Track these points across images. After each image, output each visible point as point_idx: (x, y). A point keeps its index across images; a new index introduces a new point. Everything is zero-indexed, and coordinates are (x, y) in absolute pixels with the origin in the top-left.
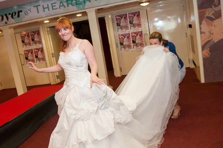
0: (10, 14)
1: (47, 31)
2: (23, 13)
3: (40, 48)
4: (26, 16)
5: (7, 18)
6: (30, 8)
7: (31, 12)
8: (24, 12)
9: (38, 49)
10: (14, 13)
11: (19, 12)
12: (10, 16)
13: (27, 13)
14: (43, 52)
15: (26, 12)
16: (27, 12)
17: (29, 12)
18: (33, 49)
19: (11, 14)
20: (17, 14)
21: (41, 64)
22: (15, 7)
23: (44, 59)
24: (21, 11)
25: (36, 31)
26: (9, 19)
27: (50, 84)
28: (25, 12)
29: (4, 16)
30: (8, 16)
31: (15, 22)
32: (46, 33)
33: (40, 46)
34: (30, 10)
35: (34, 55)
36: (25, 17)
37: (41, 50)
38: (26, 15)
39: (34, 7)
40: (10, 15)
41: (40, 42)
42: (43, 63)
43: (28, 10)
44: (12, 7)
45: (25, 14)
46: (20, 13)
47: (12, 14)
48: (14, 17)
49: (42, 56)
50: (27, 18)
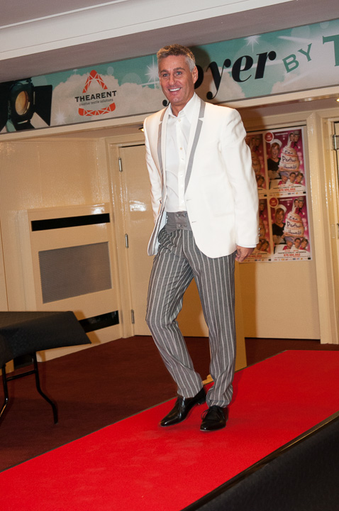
0: (227, 63)
1: (333, 137)
2: (278, 61)
3: (295, 199)
4: (287, 75)
5: (217, 79)
6: (310, 46)
7: (309, 59)
8: (284, 60)
9: (289, 203)
10: (244, 61)
11: (263, 58)
12: (226, 73)
13: (294, 64)
14: (306, 217)
15: (292, 59)
16: (294, 61)
17: (301, 58)
18: (268, 199)
19: (233, 63)
20: (255, 66)
21: (290, 259)
22: (253, 40)
23: (303, 242)
24: (273, 56)
25: (290, 133)
26: (222, 84)
27: (319, 341)
28: (288, 61)
29: (204, 69)
30: (220, 72)
31: (243, 96)
32: (326, 144)
33: (298, 191)
34: (307, 54)
35: (271, 221)
36: (282, 80)
37: (301, 205)
38: (289, 70)
39: (326, 40)
40: (230, 69)
41: (299, 176)
42: (298, 255)
43: (301, 51)
44: (240, 40)
45: (286, 65)
46: (268, 63)
47: (239, 62)
48: (243, 75)
49: (300, 230)
50: (291, 80)
